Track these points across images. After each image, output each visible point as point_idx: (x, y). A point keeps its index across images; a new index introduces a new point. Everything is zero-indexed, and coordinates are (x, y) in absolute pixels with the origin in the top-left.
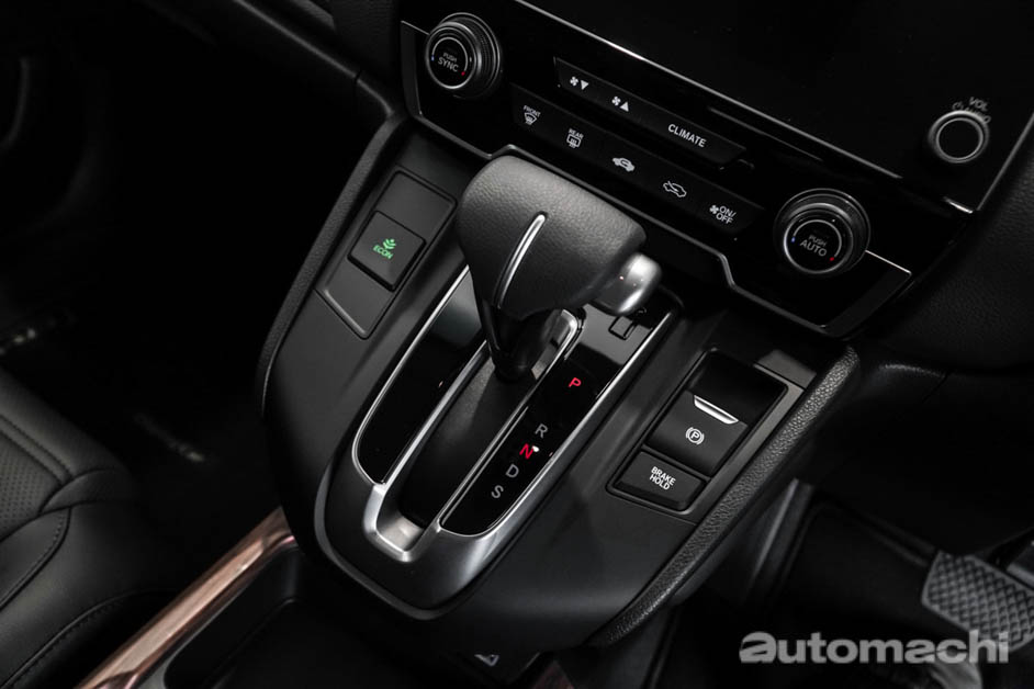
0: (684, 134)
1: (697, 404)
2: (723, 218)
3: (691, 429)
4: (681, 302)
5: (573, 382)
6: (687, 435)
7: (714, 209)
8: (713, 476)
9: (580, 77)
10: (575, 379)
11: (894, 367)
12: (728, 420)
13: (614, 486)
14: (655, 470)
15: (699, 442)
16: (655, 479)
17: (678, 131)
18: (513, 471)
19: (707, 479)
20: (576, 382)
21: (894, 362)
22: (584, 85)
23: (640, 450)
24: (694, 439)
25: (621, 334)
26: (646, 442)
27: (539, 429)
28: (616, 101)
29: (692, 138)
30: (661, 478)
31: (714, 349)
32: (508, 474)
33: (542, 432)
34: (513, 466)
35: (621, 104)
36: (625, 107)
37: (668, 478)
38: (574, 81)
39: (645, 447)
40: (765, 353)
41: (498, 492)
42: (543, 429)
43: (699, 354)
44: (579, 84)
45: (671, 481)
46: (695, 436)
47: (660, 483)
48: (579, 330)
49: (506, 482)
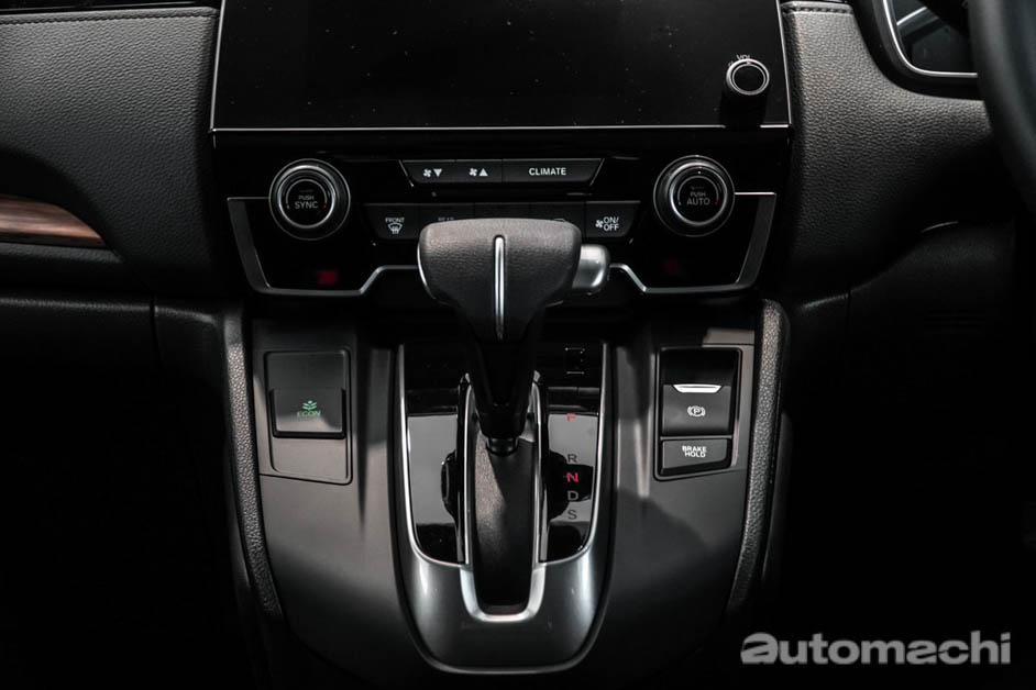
0: (545, 172)
1: (680, 390)
2: (610, 227)
3: (690, 408)
6: (690, 414)
7: (599, 224)
8: (732, 433)
9: (431, 167)
11: (811, 305)
12: (713, 389)
13: (662, 475)
14: (684, 448)
15: (703, 414)
16: (689, 454)
17: (539, 172)
18: (573, 496)
19: (729, 436)
21: (810, 300)
22: (438, 172)
23: (660, 444)
24: (698, 414)
26: (661, 435)
28: (473, 172)
29: (553, 172)
30: (694, 451)
31: (662, 350)
32: (570, 499)
34: (569, 492)
35: (478, 173)
36: (483, 173)
37: (699, 449)
38: (427, 173)
39: (662, 438)
40: (704, 334)
43: (653, 357)
44: (433, 173)
45: (703, 450)
46: (697, 412)
47: (696, 455)
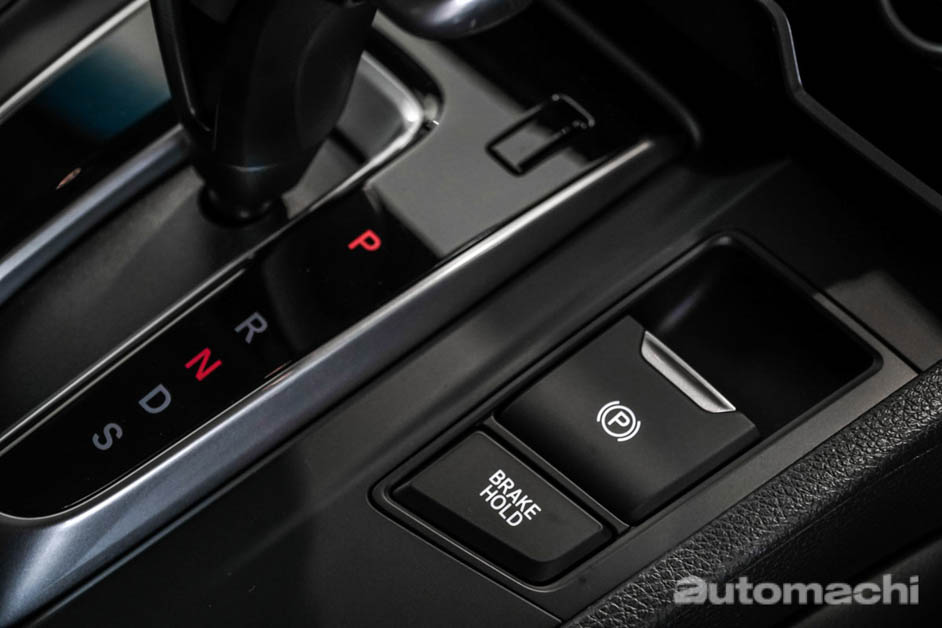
1: (648, 353)
3: (614, 405)
4: (695, 129)
5: (361, 240)
6: (601, 416)
8: (635, 523)
10: (369, 234)
12: (711, 402)
13: (390, 492)
14: (499, 477)
15: (623, 438)
16: (492, 497)
18: (157, 401)
19: (621, 524)
20: (370, 241)
23: (478, 426)
24: (615, 428)
25: (515, 161)
26: (499, 411)
27: (248, 323)
30: (508, 498)
31: (724, 240)
32: (143, 403)
33: (253, 329)
37: (524, 501)
39: (492, 421)
40: (852, 272)
41: (108, 436)
42: (257, 323)
43: (687, 241)
45: (528, 509)
46: (619, 421)
47: (503, 508)
48: (426, 127)
49: (135, 421)
